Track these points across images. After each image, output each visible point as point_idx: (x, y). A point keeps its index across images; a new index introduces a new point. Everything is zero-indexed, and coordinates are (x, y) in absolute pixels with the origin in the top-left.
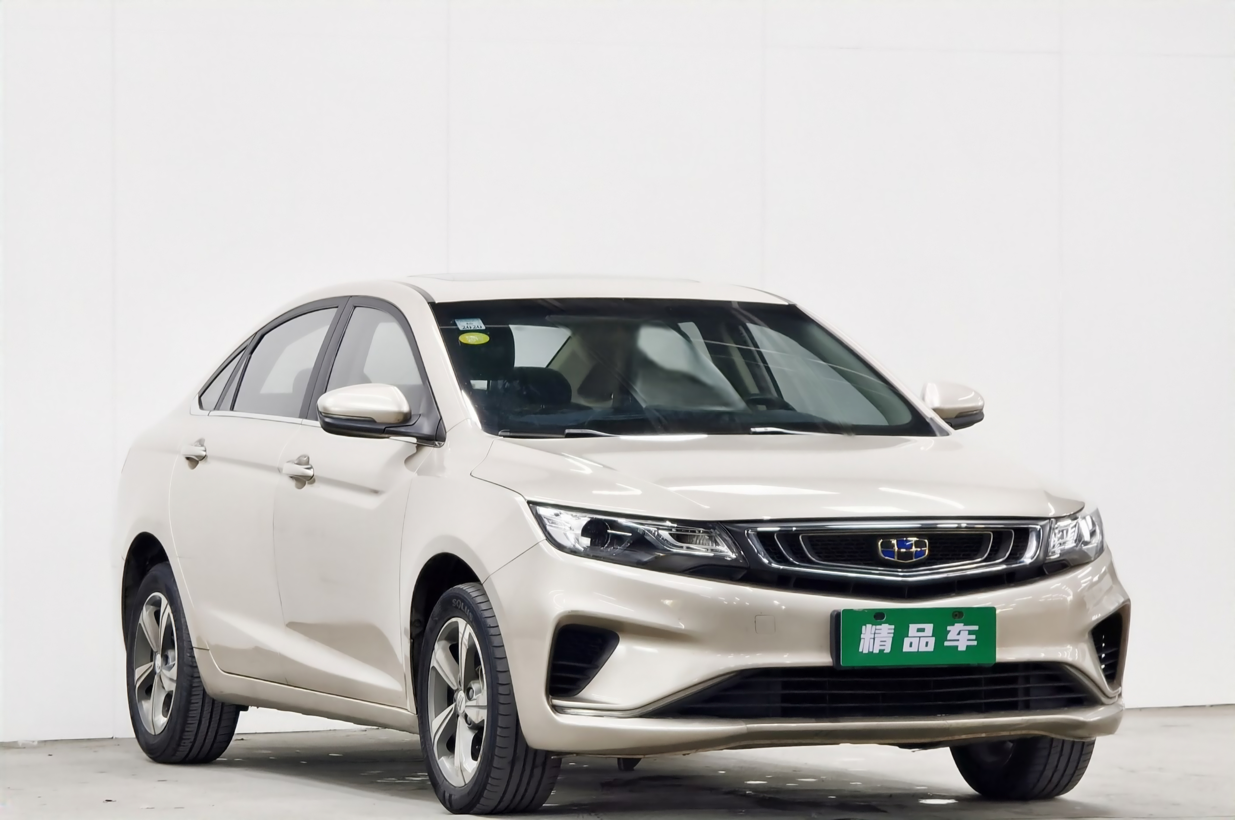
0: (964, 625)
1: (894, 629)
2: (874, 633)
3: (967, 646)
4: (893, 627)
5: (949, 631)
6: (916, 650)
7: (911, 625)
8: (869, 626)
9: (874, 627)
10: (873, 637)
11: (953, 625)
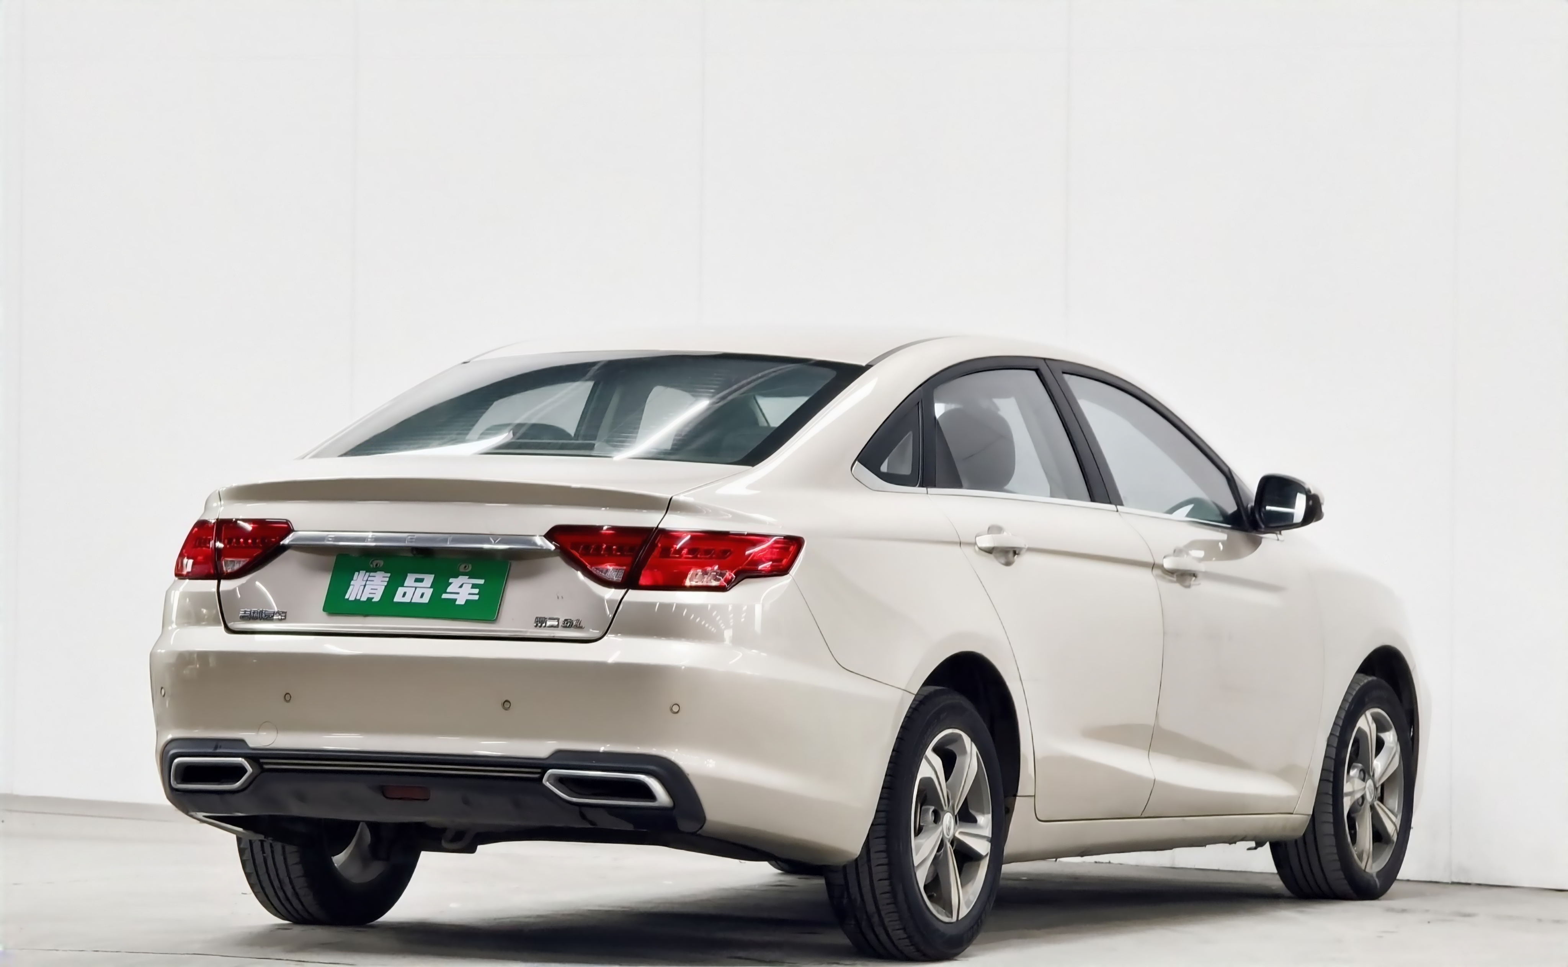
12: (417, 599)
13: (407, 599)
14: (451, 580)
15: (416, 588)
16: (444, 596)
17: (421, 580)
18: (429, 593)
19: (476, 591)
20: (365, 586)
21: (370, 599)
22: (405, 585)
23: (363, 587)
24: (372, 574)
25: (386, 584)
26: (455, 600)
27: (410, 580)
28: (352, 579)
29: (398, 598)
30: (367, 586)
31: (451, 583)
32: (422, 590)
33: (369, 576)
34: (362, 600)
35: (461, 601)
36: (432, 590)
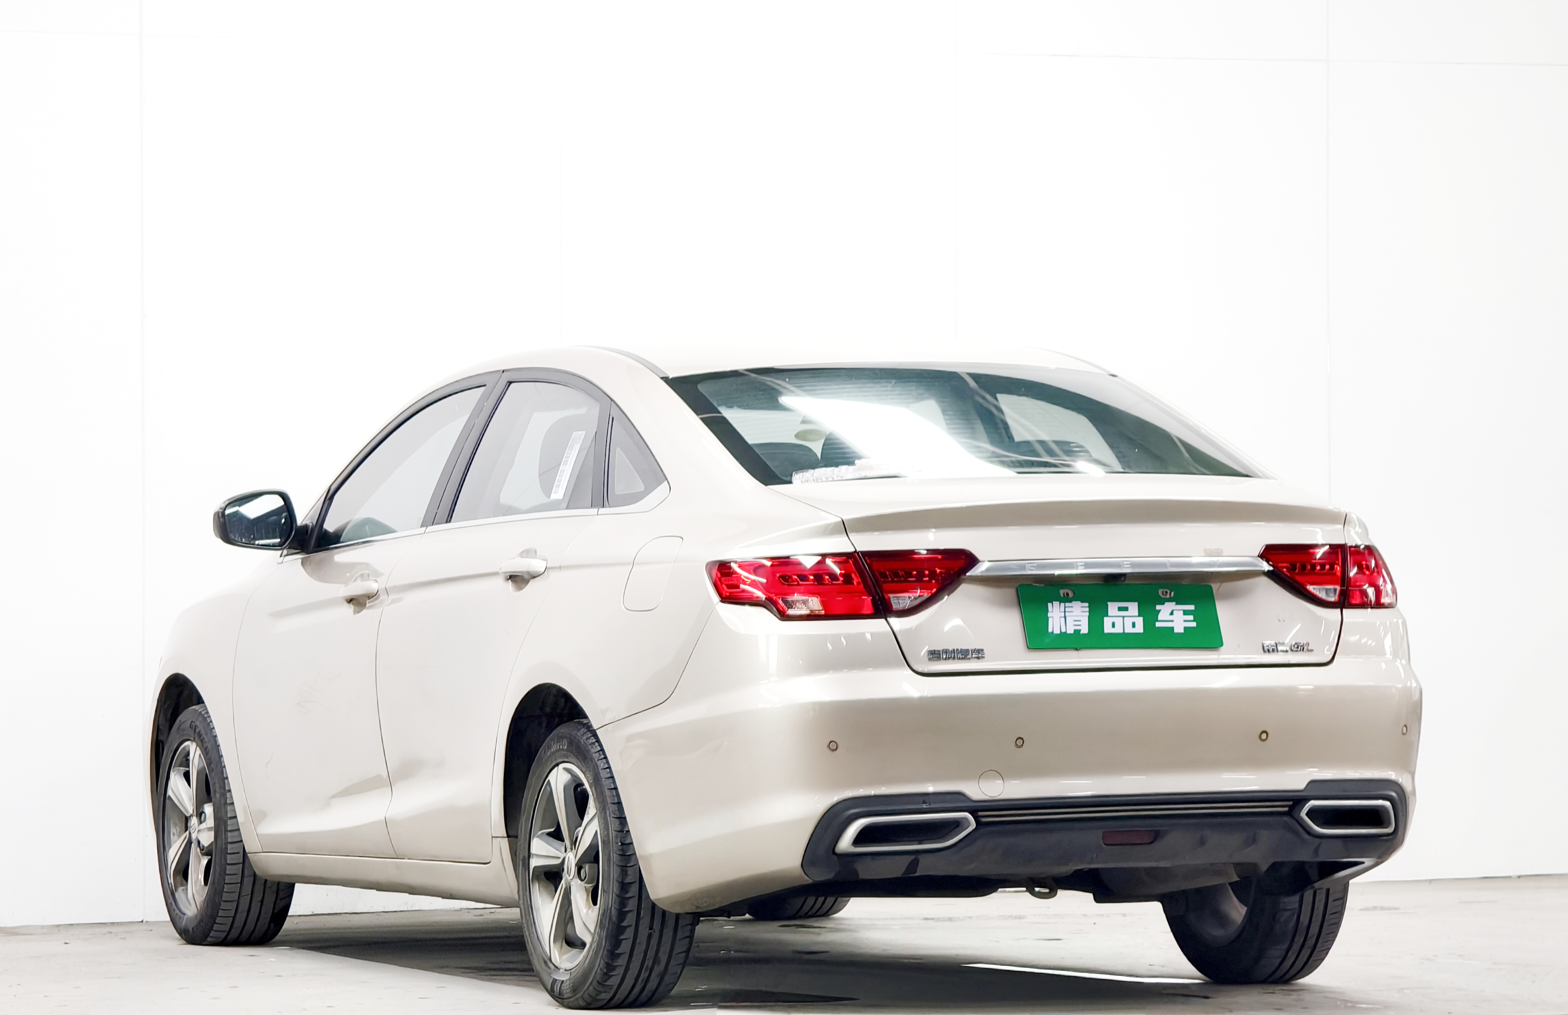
12: (1129, 629)
13: (1118, 629)
14: (1158, 607)
15: (1123, 617)
16: (1158, 624)
17: (1126, 609)
18: (1140, 621)
19: (1191, 617)
20: (1065, 617)
21: (1077, 632)
22: (1110, 614)
23: (1064, 619)
24: (1067, 604)
25: (1087, 614)
26: (1173, 628)
27: (1113, 608)
28: (1048, 611)
29: (1108, 629)
30: (1067, 618)
31: (1160, 611)
32: (1134, 619)
33: (1065, 607)
34: (1068, 632)
35: (1179, 629)
36: (1141, 619)
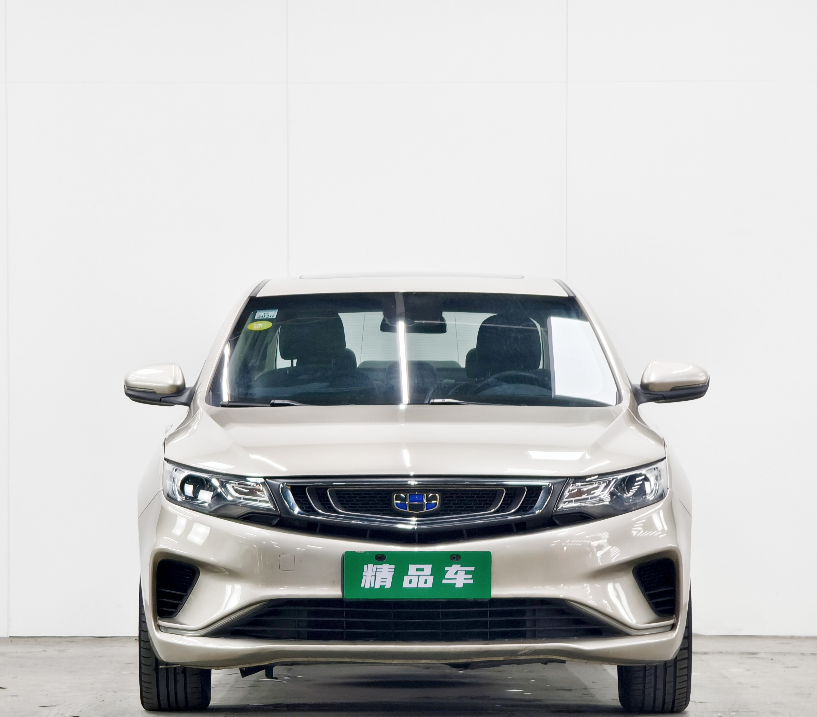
0: (461, 566)
1: (395, 568)
2: (375, 571)
3: (464, 584)
4: (393, 566)
5: (448, 571)
6: (416, 586)
7: (410, 566)
8: (370, 566)
9: (375, 566)
10: (374, 575)
11: (451, 566)
